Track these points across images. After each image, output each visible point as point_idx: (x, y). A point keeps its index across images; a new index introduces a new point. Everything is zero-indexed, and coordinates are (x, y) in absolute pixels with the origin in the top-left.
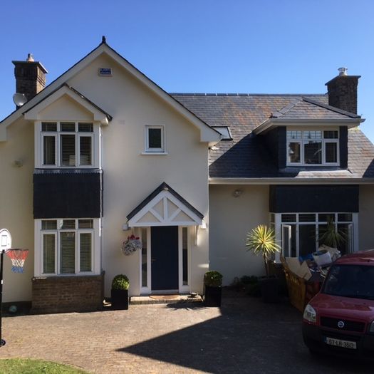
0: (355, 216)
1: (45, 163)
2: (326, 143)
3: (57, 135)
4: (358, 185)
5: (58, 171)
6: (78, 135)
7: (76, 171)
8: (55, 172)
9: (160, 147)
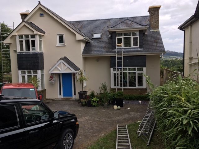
0: (144, 69)
1: (20, 50)
2: (133, 38)
3: (24, 40)
4: (146, 55)
5: (25, 53)
6: (30, 39)
7: (31, 53)
8: (24, 53)
9: (63, 42)
